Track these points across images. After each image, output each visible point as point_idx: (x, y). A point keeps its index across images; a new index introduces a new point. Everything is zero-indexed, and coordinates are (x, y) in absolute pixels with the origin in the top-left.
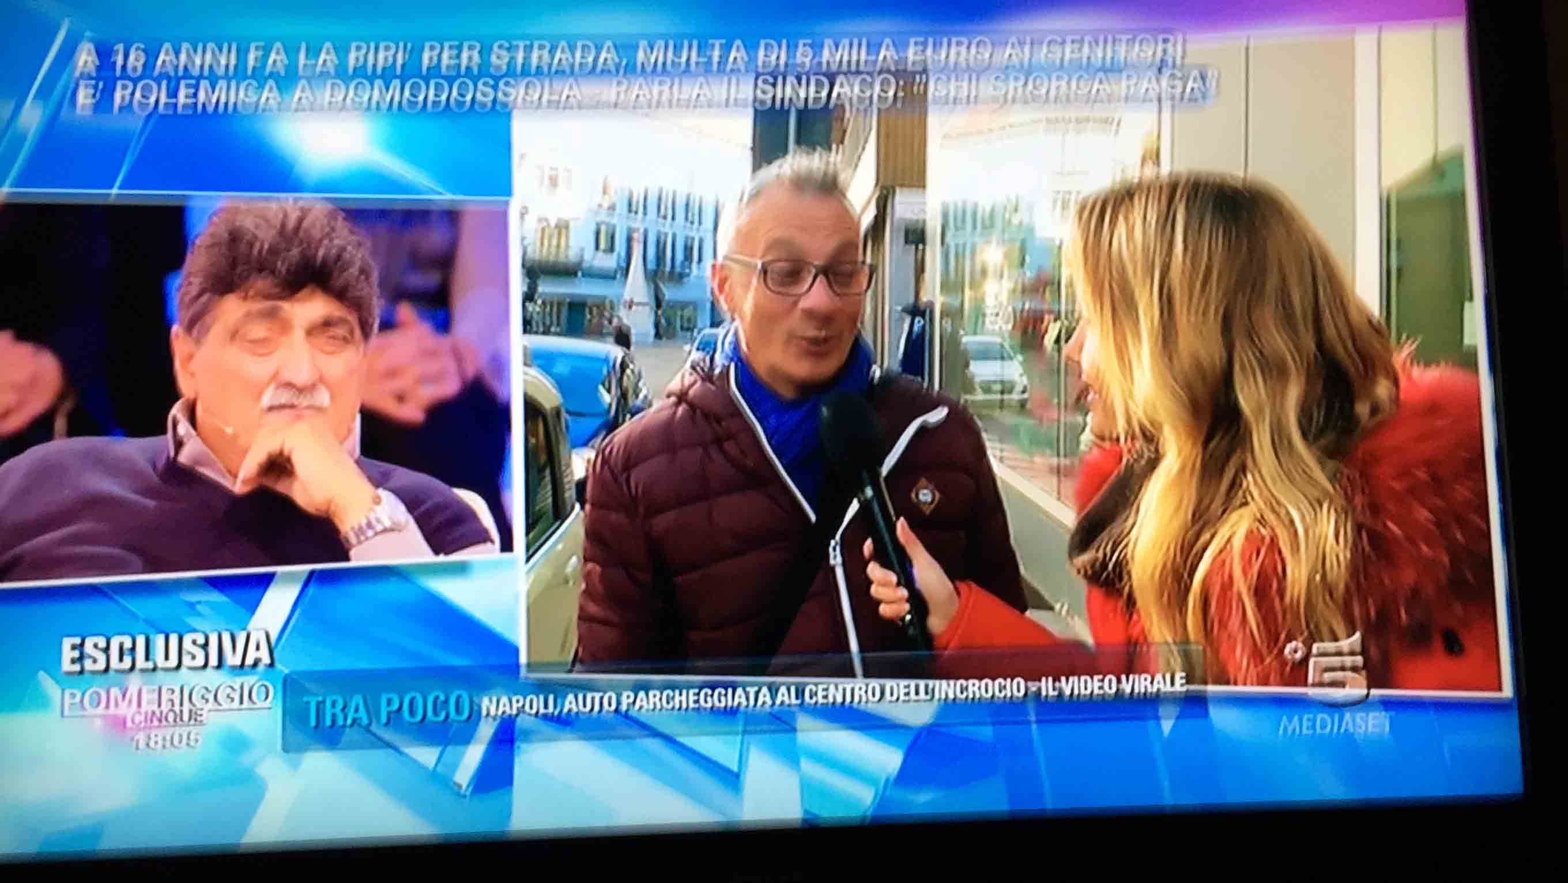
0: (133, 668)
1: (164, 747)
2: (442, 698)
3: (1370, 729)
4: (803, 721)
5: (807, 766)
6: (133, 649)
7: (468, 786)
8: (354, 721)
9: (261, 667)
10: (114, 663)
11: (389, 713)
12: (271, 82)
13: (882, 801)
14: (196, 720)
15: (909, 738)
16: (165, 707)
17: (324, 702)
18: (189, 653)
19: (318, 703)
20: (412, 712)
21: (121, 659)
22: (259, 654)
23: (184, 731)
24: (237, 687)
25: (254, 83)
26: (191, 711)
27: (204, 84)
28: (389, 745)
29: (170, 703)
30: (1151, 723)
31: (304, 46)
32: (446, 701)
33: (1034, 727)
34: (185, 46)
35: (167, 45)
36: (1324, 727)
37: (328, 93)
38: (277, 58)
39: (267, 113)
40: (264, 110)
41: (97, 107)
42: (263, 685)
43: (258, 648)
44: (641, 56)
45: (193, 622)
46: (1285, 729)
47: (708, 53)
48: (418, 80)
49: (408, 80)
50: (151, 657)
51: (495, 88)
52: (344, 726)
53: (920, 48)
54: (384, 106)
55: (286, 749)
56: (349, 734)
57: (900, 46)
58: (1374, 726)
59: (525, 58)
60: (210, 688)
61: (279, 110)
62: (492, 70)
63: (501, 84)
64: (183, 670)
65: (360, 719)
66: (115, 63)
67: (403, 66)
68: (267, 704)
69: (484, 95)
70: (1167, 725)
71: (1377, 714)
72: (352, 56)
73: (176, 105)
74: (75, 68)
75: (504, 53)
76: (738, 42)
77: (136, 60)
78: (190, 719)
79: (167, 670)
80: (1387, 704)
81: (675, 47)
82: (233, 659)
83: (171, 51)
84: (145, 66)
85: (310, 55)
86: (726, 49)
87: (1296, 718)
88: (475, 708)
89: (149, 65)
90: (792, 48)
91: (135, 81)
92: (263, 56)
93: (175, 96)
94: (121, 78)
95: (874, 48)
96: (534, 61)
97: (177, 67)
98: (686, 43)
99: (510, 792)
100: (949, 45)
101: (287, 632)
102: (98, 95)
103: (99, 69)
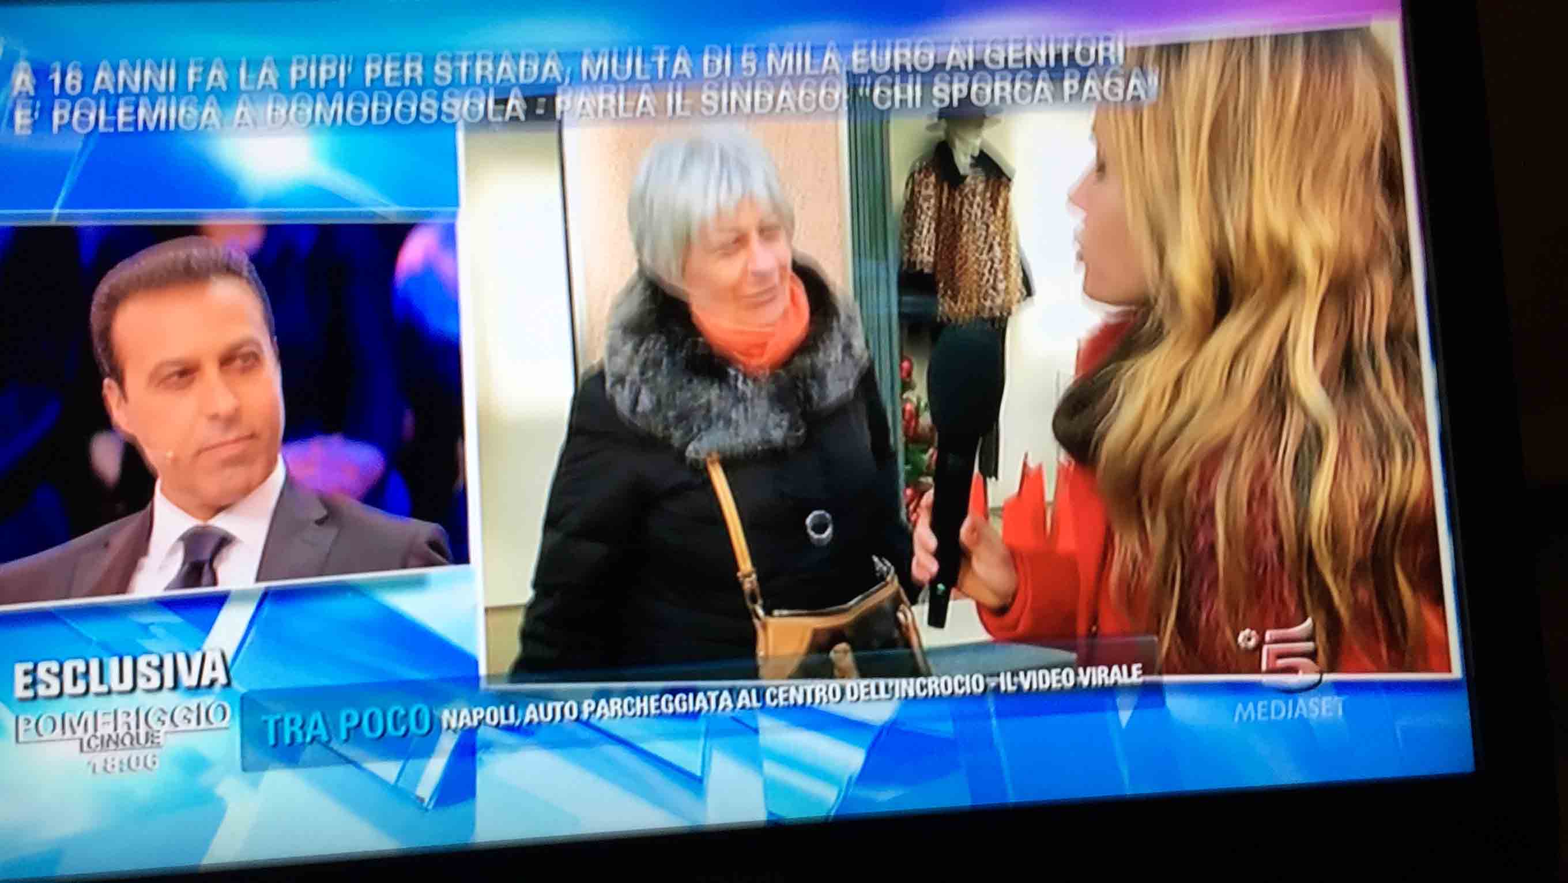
0: (87, 691)
1: (121, 770)
2: (402, 712)
3: (1324, 712)
4: (764, 722)
5: (771, 768)
6: (87, 673)
7: (431, 799)
8: (313, 739)
9: (217, 687)
10: (69, 688)
11: (348, 730)
12: (212, 98)
13: (845, 800)
14: (152, 742)
15: (869, 738)
16: (122, 730)
17: (282, 720)
18: (144, 675)
19: (276, 723)
20: (372, 728)
21: (75, 683)
22: (214, 675)
23: (141, 753)
24: (194, 708)
25: (195, 98)
26: (147, 734)
27: (144, 101)
28: (348, 761)
29: (126, 727)
30: (1109, 715)
31: (244, 60)
32: (406, 715)
33: (994, 722)
34: (123, 63)
35: (105, 63)
36: (1278, 712)
37: (270, 107)
38: (217, 75)
39: (210, 129)
40: (206, 126)
41: (35, 125)
42: (219, 705)
43: (214, 668)
44: (585, 63)
45: (148, 644)
46: (1241, 716)
47: (653, 59)
48: (361, 92)
49: (351, 93)
50: (105, 680)
51: (440, 100)
52: (303, 744)
53: (864, 51)
54: (328, 121)
55: (244, 769)
56: (308, 752)
57: (845, 49)
58: (1328, 710)
59: (468, 68)
60: (166, 709)
61: (222, 125)
62: (437, 81)
63: (446, 96)
64: (138, 692)
65: (319, 736)
66: (53, 80)
67: (346, 78)
68: (224, 724)
69: (428, 106)
70: (1125, 716)
71: (1329, 698)
72: (294, 70)
73: (116, 122)
74: (12, 88)
75: (448, 65)
76: (682, 48)
77: (74, 79)
78: (147, 742)
79: (122, 693)
80: (1340, 687)
81: (619, 53)
82: (189, 680)
83: (109, 68)
84: (83, 83)
85: (251, 70)
86: (672, 54)
87: (1251, 705)
88: (436, 721)
89: (87, 83)
90: (736, 52)
91: (74, 100)
92: (204, 71)
93: (115, 114)
94: (60, 96)
95: (818, 50)
96: (479, 72)
97: (116, 85)
98: (630, 50)
99: (474, 805)
100: (893, 47)
101: (244, 649)
102: (37, 114)
103: (36, 88)
